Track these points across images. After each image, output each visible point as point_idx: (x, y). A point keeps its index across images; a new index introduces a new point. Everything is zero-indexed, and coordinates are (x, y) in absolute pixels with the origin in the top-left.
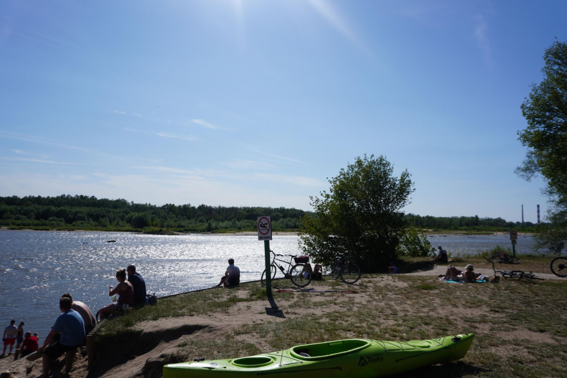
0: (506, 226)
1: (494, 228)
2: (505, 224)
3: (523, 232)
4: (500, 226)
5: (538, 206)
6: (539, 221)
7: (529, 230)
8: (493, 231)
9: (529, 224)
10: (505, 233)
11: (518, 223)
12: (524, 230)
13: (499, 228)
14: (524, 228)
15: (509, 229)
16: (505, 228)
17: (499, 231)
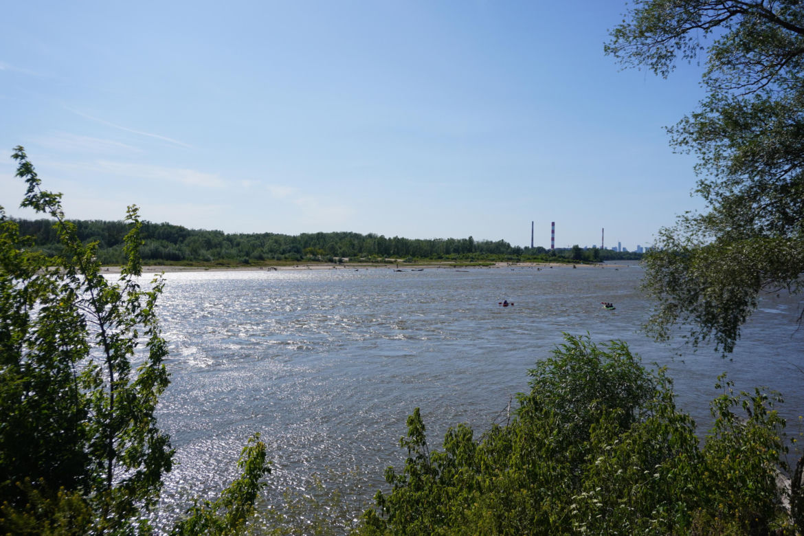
0: (510, 254)
1: (494, 256)
2: (509, 250)
3: (536, 262)
4: (503, 253)
5: (553, 224)
6: (553, 246)
7: (542, 259)
8: (493, 260)
9: (541, 250)
10: (511, 263)
11: (526, 248)
12: (535, 258)
13: (501, 256)
14: (535, 256)
15: (515, 257)
16: (510, 256)
17: (502, 261)
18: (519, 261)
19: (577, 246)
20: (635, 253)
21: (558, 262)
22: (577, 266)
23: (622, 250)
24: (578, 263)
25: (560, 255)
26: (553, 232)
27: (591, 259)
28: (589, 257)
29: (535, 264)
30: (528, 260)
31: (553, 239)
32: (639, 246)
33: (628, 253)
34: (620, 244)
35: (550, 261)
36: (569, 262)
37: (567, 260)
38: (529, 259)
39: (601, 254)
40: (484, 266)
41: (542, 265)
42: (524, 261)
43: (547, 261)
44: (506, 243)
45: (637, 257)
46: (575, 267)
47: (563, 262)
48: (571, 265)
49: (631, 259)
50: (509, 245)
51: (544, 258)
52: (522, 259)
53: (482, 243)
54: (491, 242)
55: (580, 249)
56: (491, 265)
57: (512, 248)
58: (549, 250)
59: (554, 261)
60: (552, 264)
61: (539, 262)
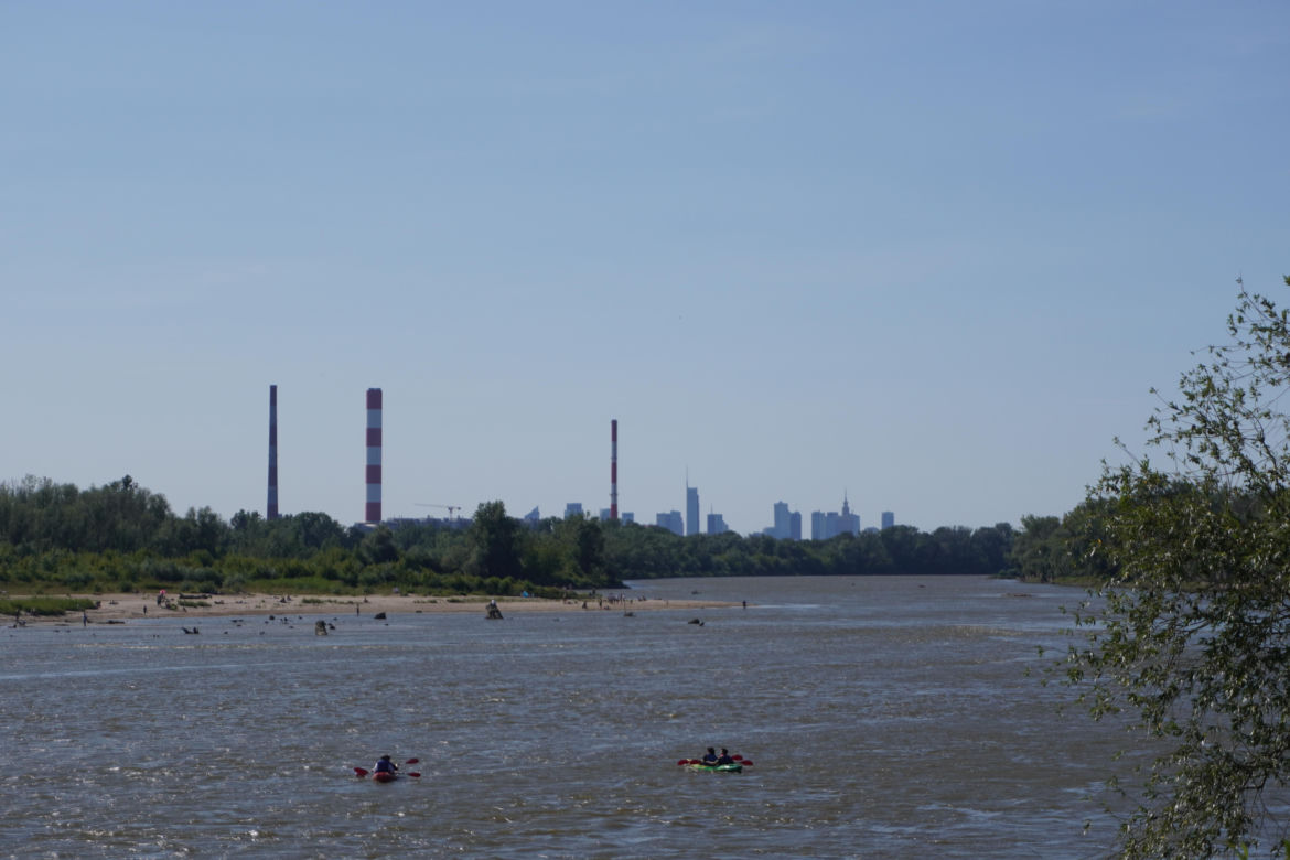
0: (167, 550)
1: (87, 563)
2: (163, 532)
3: (300, 590)
4: (128, 546)
5: (374, 399)
6: (374, 509)
7: (331, 575)
8: (83, 583)
9: (315, 528)
10: (174, 598)
11: (242, 520)
12: (293, 573)
13: (123, 562)
14: (293, 563)
15: (191, 566)
16: (164, 564)
17: (127, 590)
18: (213, 584)
19: (497, 508)
20: (764, 543)
21: (411, 586)
22: (504, 605)
23: (703, 528)
24: (507, 591)
25: (414, 551)
26: (374, 437)
27: (566, 572)
28: (554, 563)
29: (297, 600)
30: (262, 579)
31: (374, 474)
32: (780, 509)
33: (733, 539)
34: (692, 496)
35: (372, 586)
36: (462, 588)
37: (452, 579)
38: (267, 576)
39: (612, 548)
40: (39, 613)
41: (336, 605)
42: (239, 589)
43: (353, 583)
44: (142, 495)
45: (772, 559)
46: (494, 613)
47: (435, 587)
48: (477, 605)
49: (749, 571)
50: (160, 506)
51: (340, 568)
52: (230, 576)
53: (23, 496)
54: (70, 491)
55: (513, 524)
56: (74, 607)
57: (174, 520)
58: (358, 531)
59: (389, 582)
60: (379, 601)
61: (313, 589)
